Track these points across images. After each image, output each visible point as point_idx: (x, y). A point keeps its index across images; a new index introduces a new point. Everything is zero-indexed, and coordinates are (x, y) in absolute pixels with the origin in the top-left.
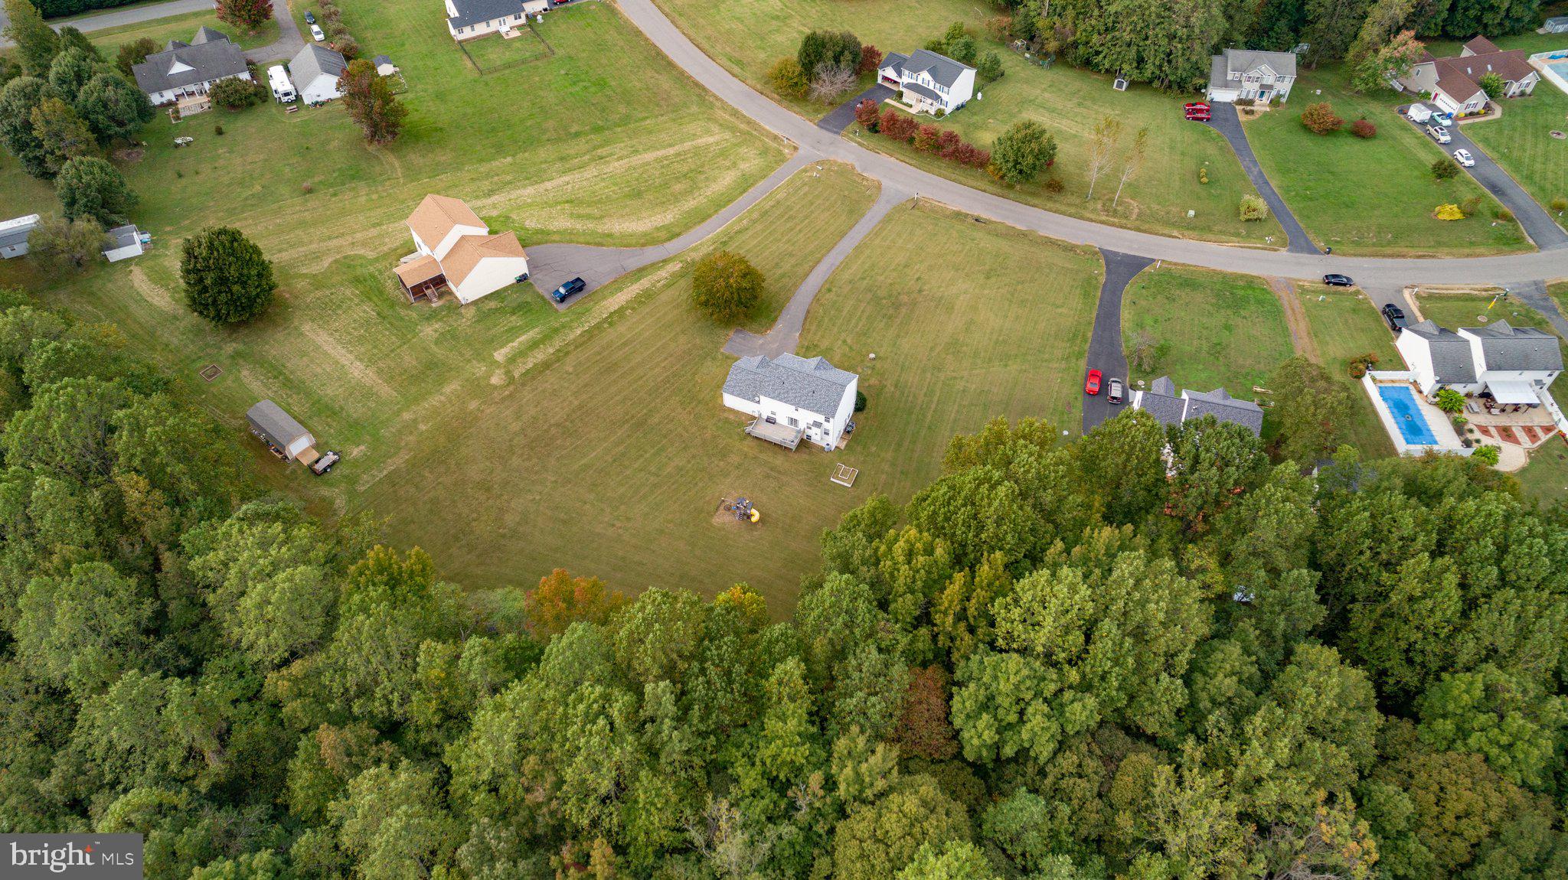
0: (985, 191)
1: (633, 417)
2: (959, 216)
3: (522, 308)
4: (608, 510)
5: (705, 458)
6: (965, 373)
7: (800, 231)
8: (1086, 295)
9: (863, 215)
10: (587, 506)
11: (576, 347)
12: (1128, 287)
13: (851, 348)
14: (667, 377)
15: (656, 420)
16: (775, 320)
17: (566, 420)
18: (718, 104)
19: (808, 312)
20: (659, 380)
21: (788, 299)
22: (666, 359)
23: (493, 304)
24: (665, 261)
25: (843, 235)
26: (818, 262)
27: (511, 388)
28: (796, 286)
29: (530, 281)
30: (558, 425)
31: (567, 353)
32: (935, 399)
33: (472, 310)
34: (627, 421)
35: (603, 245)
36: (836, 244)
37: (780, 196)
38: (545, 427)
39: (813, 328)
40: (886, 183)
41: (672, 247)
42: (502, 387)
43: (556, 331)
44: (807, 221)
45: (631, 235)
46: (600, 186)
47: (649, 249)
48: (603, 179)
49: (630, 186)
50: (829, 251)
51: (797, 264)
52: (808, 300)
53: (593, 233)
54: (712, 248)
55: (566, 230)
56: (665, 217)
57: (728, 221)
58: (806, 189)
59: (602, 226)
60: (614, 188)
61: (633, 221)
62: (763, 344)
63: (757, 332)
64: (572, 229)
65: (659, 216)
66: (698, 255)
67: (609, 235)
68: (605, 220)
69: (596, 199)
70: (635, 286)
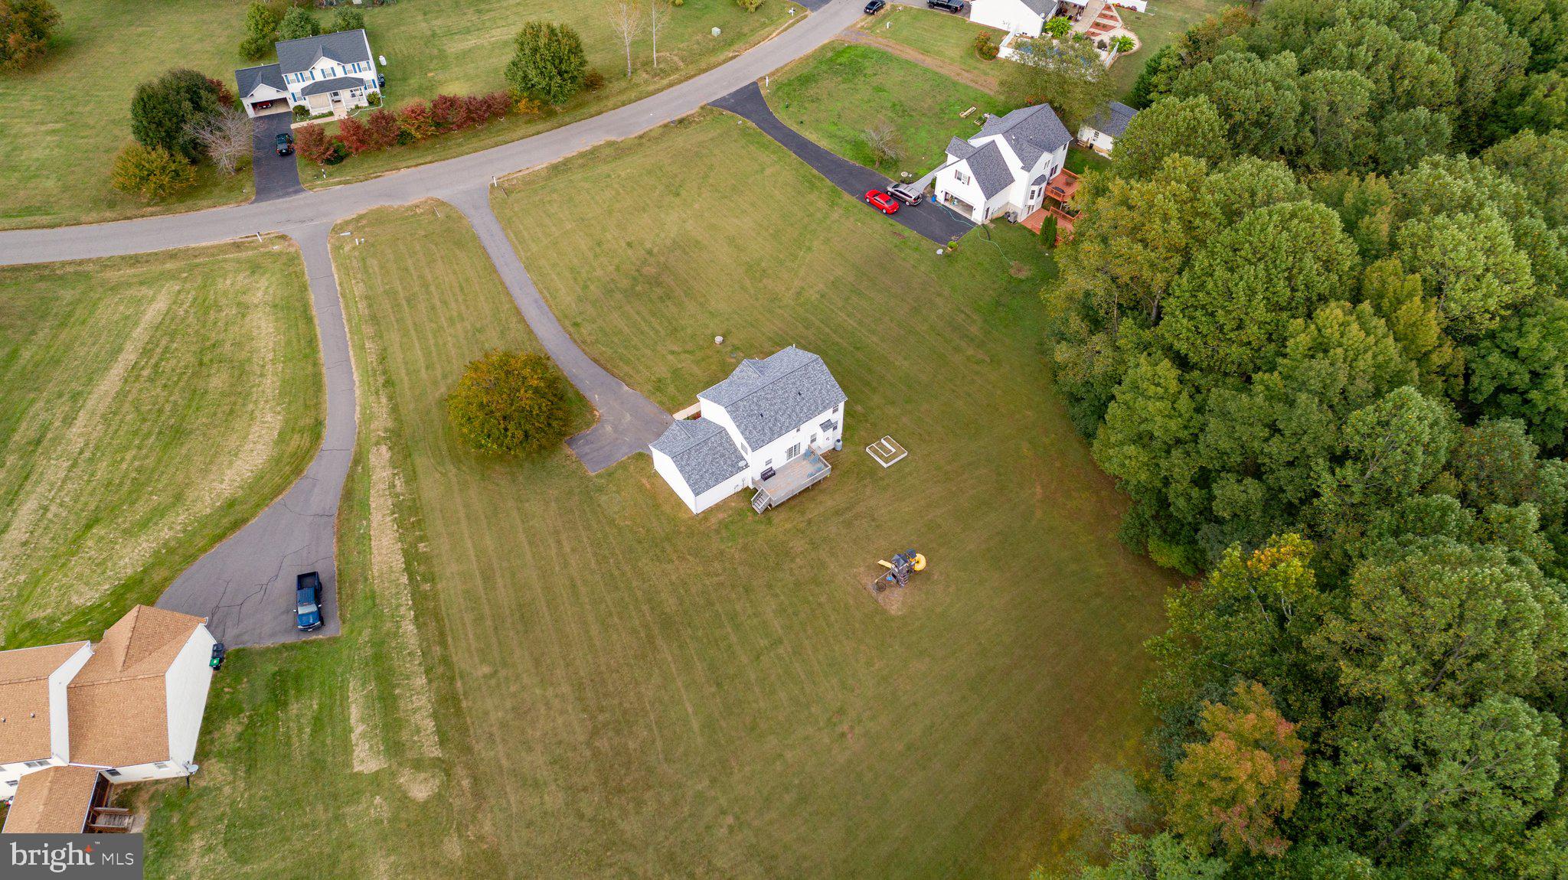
0: (538, 133)
1: (646, 626)
2: (556, 169)
3: (281, 689)
4: (811, 730)
5: (780, 575)
6: (797, 283)
7: (445, 303)
8: (764, 146)
9: (475, 238)
10: (789, 755)
11: (443, 643)
12: (776, 115)
13: (686, 352)
14: (595, 554)
15: (672, 601)
16: (581, 398)
17: (592, 718)
18: (90, 267)
19: (596, 361)
20: (593, 565)
21: (557, 368)
22: (559, 542)
23: (231, 729)
24: (359, 459)
25: (492, 270)
26: (518, 312)
27: (460, 771)
28: (540, 351)
29: (231, 648)
30: (595, 733)
31: (445, 661)
32: (817, 323)
33: (218, 770)
34: (651, 639)
35: (245, 521)
36: (502, 283)
37: (359, 289)
38: (588, 753)
39: (626, 368)
40: (442, 194)
41: (336, 437)
42: (446, 786)
43: (379, 657)
44: (432, 288)
45: (259, 477)
46: (102, 470)
47: (312, 468)
48: (91, 460)
49: (149, 434)
50: (508, 294)
51: (502, 332)
52: (575, 351)
53: (204, 522)
54: (384, 400)
55: (156, 553)
56: (264, 422)
57: (348, 360)
58: (373, 263)
59: (199, 505)
60: (129, 456)
61: (231, 463)
62: (615, 428)
63: (588, 425)
64: (165, 545)
65: (255, 428)
66: (382, 420)
67: (231, 504)
68: (191, 495)
69: (125, 488)
70: (376, 518)
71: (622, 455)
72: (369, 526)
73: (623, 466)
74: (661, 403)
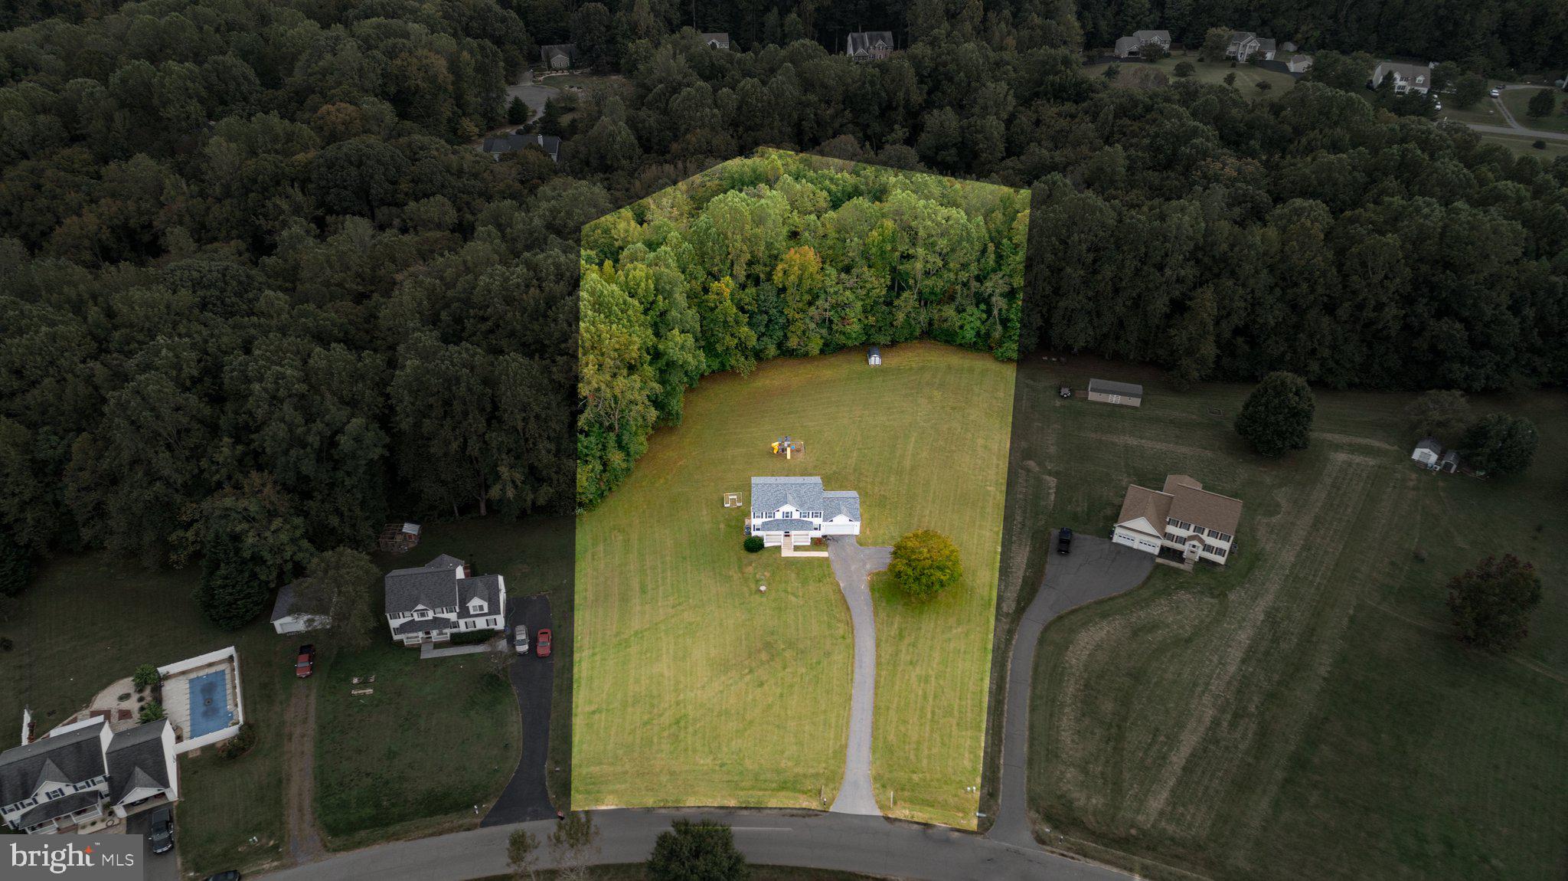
7: (925, 697)
9: (874, 750)
13: (788, 594)
16: (872, 589)
19: (848, 609)
21: (876, 613)
24: (1022, 609)
25: (877, 710)
26: (878, 664)
28: (878, 630)
35: (1095, 603)
36: (876, 694)
41: (1032, 627)
42: (1021, 461)
44: (929, 716)
45: (1084, 625)
46: (1187, 674)
47: (1051, 617)
48: (1195, 685)
49: (1156, 684)
50: (877, 683)
51: (897, 655)
52: (856, 620)
53: (1121, 612)
55: (1147, 605)
56: (1078, 659)
58: (967, 764)
59: (1122, 622)
60: (1169, 676)
61: (1102, 642)
62: (865, 564)
63: (878, 574)
64: (1142, 608)
65: (1084, 658)
67: (1104, 616)
68: (1128, 631)
69: (1169, 654)
70: (1021, 574)
71: (869, 551)
72: (1025, 571)
73: (875, 544)
74: (829, 566)
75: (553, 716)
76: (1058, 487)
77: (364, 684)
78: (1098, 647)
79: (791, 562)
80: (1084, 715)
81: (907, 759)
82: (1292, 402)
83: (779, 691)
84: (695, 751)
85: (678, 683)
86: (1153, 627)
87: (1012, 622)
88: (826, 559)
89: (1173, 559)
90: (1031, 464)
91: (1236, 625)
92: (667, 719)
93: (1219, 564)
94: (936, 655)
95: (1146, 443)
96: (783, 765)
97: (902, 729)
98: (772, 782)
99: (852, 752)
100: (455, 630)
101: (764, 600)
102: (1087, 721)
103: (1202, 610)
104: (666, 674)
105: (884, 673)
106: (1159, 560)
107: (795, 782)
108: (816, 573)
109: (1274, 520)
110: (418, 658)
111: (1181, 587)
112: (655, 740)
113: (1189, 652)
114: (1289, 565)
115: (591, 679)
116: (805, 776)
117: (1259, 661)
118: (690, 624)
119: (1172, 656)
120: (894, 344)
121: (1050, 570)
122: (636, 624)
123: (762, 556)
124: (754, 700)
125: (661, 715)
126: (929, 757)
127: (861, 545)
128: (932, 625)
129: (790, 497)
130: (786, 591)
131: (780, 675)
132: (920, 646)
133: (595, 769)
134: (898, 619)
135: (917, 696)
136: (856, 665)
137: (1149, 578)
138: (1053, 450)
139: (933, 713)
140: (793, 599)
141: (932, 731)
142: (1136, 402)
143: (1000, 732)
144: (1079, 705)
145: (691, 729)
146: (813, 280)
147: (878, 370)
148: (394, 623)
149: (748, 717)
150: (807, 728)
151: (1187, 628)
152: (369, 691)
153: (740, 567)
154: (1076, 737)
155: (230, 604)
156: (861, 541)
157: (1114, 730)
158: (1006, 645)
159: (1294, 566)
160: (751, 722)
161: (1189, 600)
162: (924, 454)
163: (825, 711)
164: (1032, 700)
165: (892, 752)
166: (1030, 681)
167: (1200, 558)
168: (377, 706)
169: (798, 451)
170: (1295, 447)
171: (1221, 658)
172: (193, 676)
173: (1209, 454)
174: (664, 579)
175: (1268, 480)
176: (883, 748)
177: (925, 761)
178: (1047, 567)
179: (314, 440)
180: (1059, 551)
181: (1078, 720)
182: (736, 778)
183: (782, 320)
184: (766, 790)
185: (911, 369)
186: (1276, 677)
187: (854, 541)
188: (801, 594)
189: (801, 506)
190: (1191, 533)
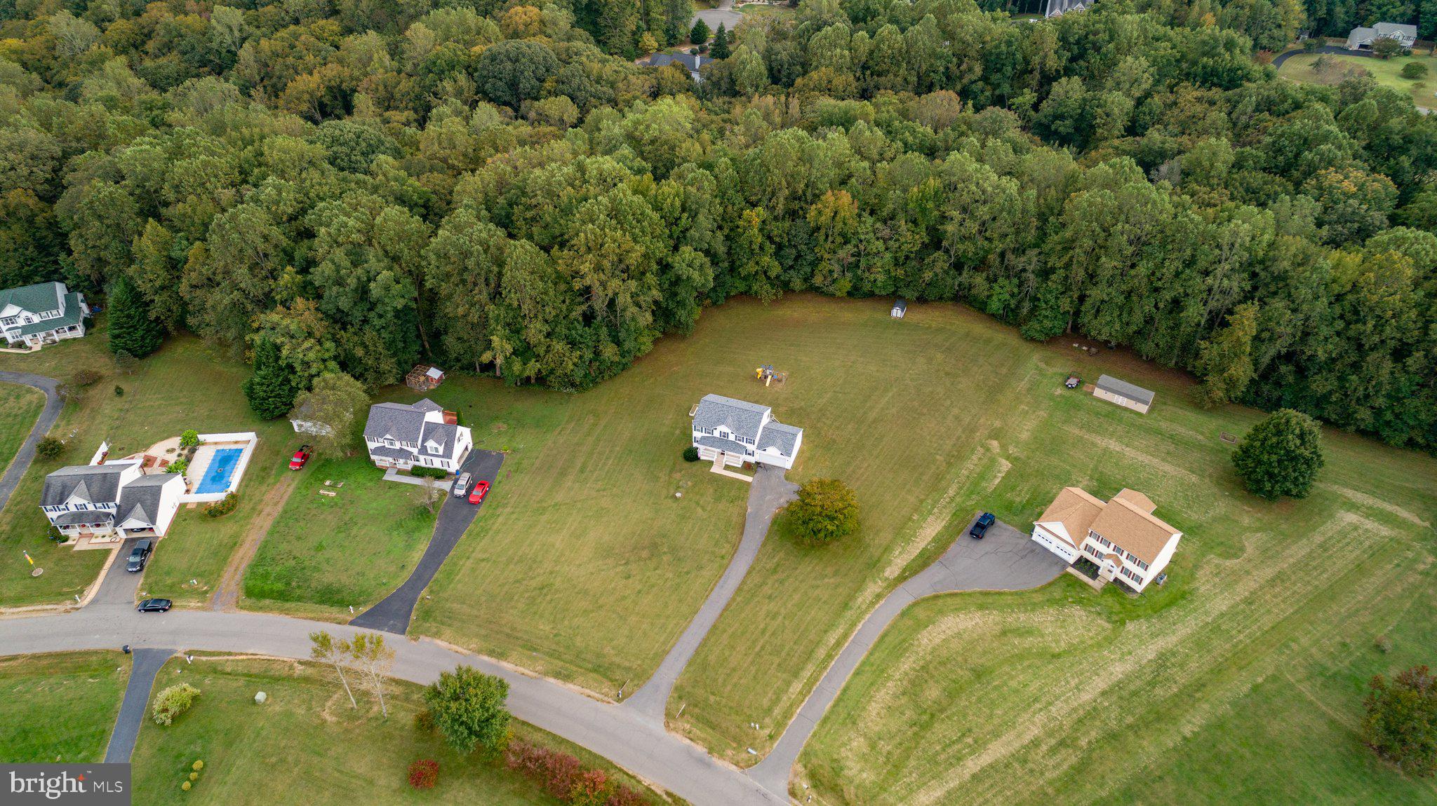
7: (763, 632)
8: (450, 573)
9: (690, 663)
16: (773, 522)
19: (742, 533)
21: (764, 545)
24: (902, 578)
25: (714, 629)
26: (739, 590)
27: (977, 438)
28: (757, 560)
35: (982, 593)
36: (721, 615)
40: (658, 726)
41: (903, 598)
42: (985, 439)
44: (757, 649)
45: (957, 610)
46: (1033, 688)
47: (929, 593)
48: (1036, 700)
49: (996, 688)
50: (728, 606)
51: (761, 586)
52: (744, 545)
53: (1001, 609)
54: (860, 600)
55: (1033, 610)
56: (930, 640)
57: (853, 641)
58: (765, 702)
59: (997, 619)
60: (1013, 684)
61: (965, 631)
62: (780, 498)
64: (1026, 611)
65: (937, 641)
66: (872, 589)
67: (981, 607)
68: (998, 629)
69: (1026, 663)
70: (922, 545)
71: (793, 487)
72: (928, 544)
74: (747, 491)
75: (452, 553)
76: (1008, 473)
77: (333, 487)
78: (959, 635)
79: (717, 478)
80: (904, 694)
81: (715, 680)
82: (1291, 444)
83: (639, 587)
84: (541, 616)
85: (562, 555)
86: (1029, 632)
87: (886, 588)
88: (748, 484)
89: (1085, 573)
90: (995, 443)
91: (1118, 656)
92: (534, 583)
93: (1134, 591)
94: (796, 597)
95: (1129, 452)
96: (606, 651)
97: (727, 653)
98: (589, 662)
99: (669, 659)
100: (417, 463)
101: (675, 505)
102: (904, 700)
103: (1089, 630)
104: (557, 545)
105: (739, 599)
106: (1071, 570)
107: (608, 669)
108: (733, 493)
109: (1228, 563)
110: (380, 479)
111: (1080, 602)
112: (516, 598)
113: (1051, 666)
114: (1217, 613)
115: (498, 532)
116: (619, 666)
117: (1121, 698)
118: (602, 509)
119: (1029, 666)
120: (922, 300)
121: (953, 547)
122: (560, 497)
123: (695, 466)
124: (614, 589)
125: (532, 578)
126: (735, 685)
127: (787, 479)
128: (809, 569)
129: (730, 420)
130: (697, 503)
131: (648, 574)
132: (787, 584)
133: (456, 606)
134: (782, 554)
135: (757, 628)
136: (721, 582)
137: (1050, 584)
138: (1025, 436)
139: (763, 648)
140: (699, 510)
141: (752, 663)
142: (1143, 409)
143: (813, 684)
144: (905, 683)
145: (548, 598)
146: (845, 224)
147: (898, 323)
148: (371, 445)
149: (600, 602)
150: (644, 626)
151: (1063, 644)
152: (333, 494)
153: (671, 472)
154: (883, 712)
155: (264, 399)
156: (788, 475)
157: (925, 717)
158: (868, 607)
159: (1222, 615)
160: (601, 607)
161: (1080, 617)
162: (894, 410)
163: (668, 617)
164: (863, 664)
165: (705, 670)
166: (871, 646)
167: (1116, 580)
168: (332, 507)
169: (780, 381)
170: (1287, 493)
171: (1081, 683)
172: (220, 447)
173: (1194, 478)
174: (605, 464)
175: (1246, 521)
176: (700, 663)
177: (729, 688)
178: (952, 546)
179: (352, 282)
180: (971, 533)
181: (895, 696)
182: (561, 649)
183: (810, 257)
184: (581, 667)
185: (930, 327)
186: (1130, 720)
187: (782, 474)
188: (709, 509)
189: (738, 429)
190: (1110, 551)
